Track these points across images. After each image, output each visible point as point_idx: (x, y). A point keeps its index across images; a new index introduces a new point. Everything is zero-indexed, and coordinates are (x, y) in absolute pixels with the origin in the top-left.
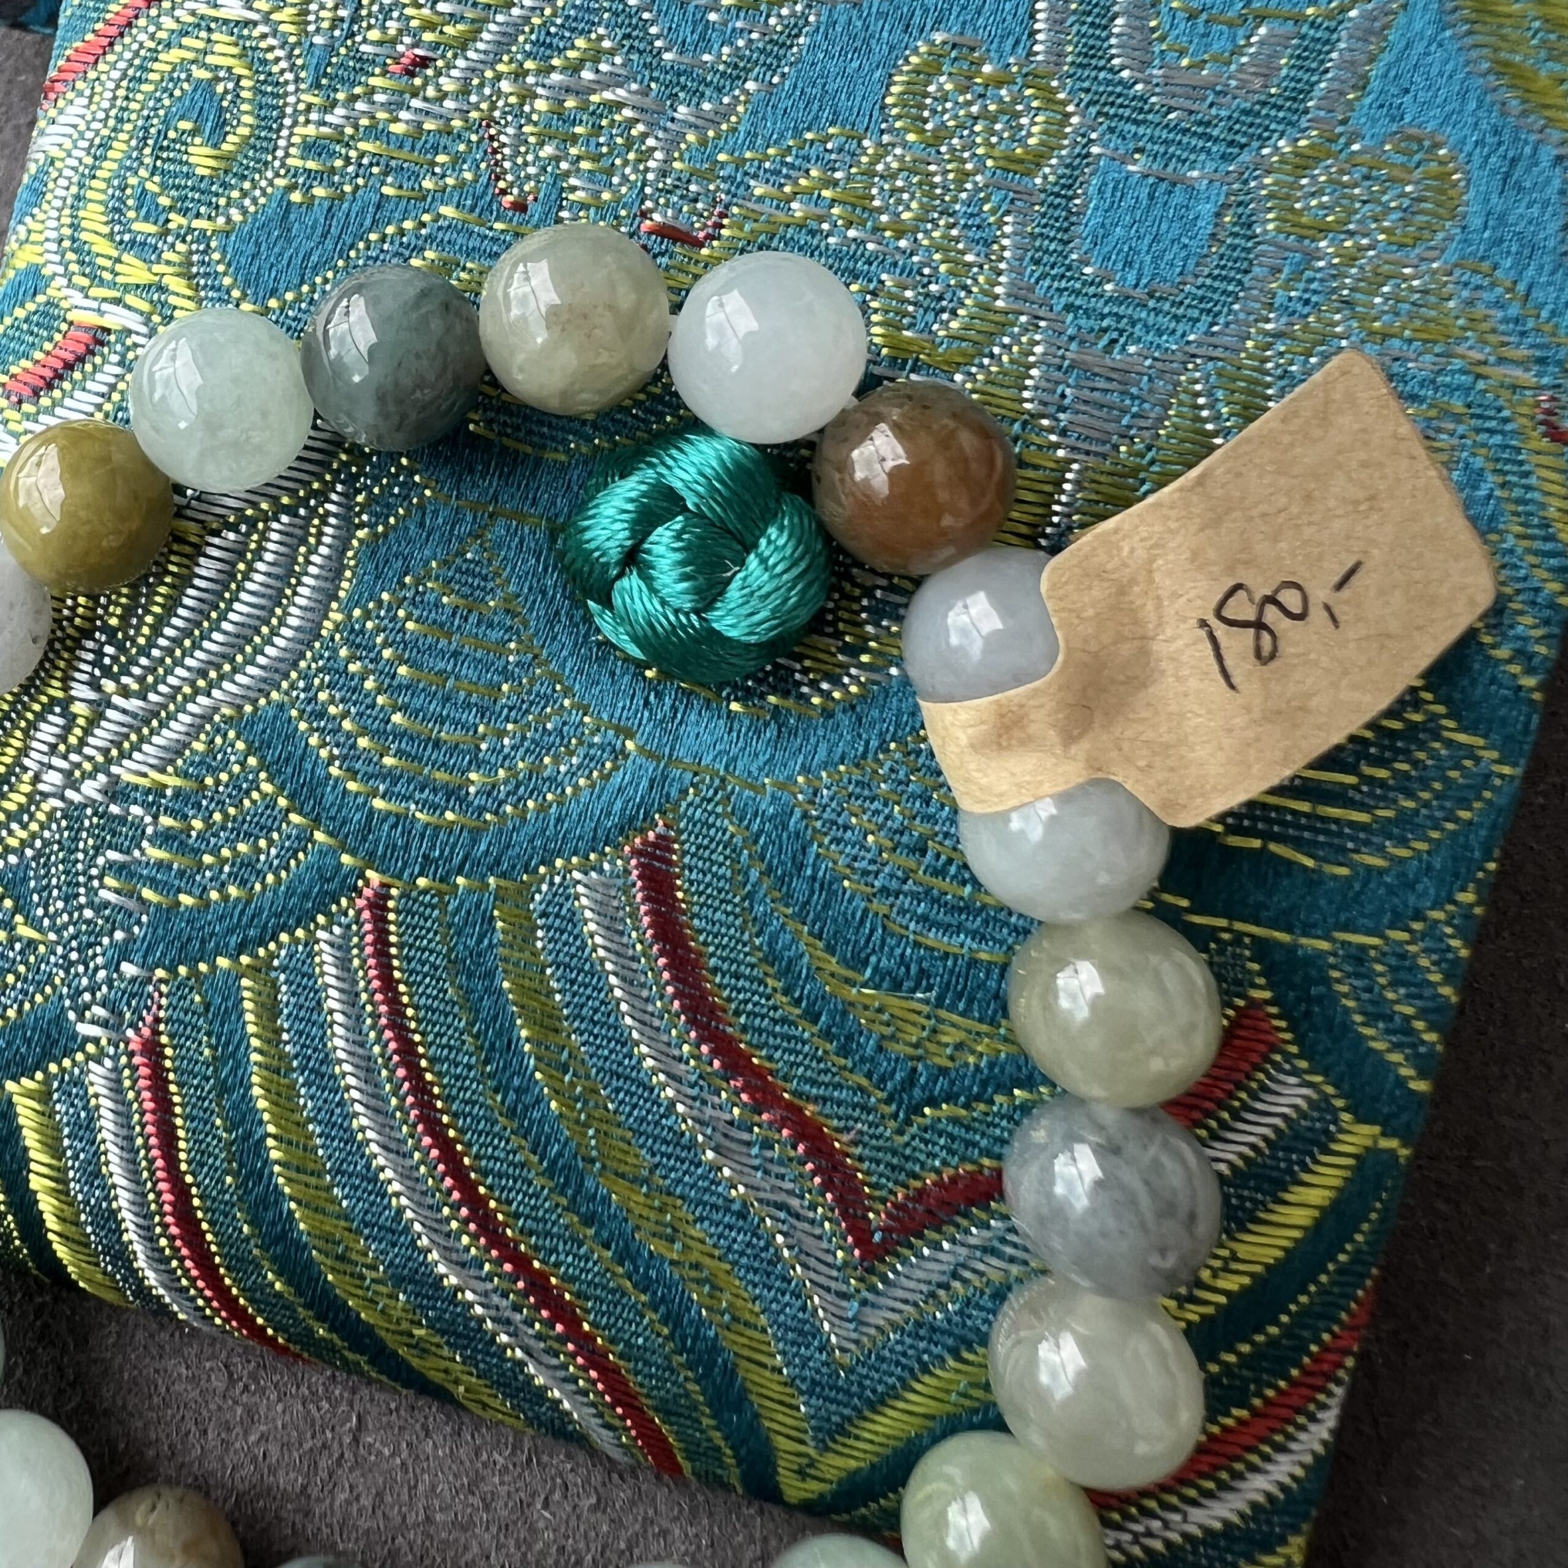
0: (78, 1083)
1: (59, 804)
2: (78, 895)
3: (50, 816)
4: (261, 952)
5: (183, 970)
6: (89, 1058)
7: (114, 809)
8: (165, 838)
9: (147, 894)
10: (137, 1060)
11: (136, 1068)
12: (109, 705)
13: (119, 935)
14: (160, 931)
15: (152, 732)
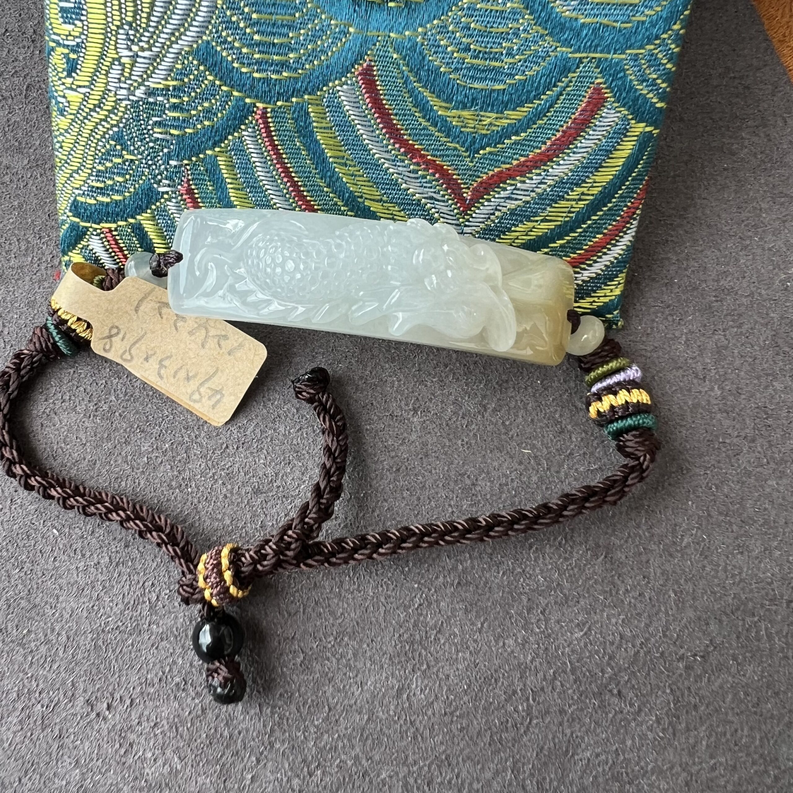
0: (165, 211)
1: (128, 102)
2: (145, 138)
3: (126, 107)
4: (223, 145)
5: (194, 159)
6: (166, 200)
7: (151, 100)
8: (174, 107)
9: (173, 131)
10: (184, 197)
11: (185, 200)
12: (138, 56)
13: (166, 150)
14: (181, 146)
15: (158, 64)
